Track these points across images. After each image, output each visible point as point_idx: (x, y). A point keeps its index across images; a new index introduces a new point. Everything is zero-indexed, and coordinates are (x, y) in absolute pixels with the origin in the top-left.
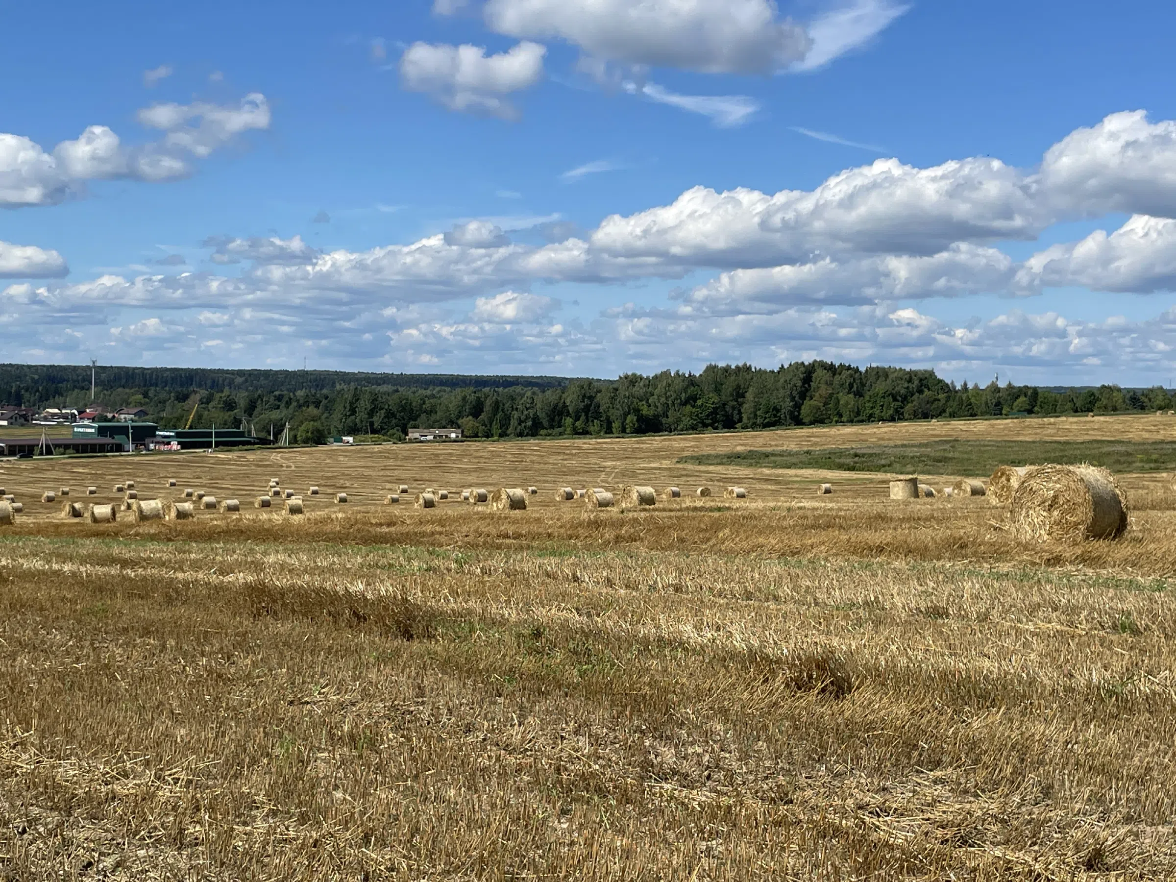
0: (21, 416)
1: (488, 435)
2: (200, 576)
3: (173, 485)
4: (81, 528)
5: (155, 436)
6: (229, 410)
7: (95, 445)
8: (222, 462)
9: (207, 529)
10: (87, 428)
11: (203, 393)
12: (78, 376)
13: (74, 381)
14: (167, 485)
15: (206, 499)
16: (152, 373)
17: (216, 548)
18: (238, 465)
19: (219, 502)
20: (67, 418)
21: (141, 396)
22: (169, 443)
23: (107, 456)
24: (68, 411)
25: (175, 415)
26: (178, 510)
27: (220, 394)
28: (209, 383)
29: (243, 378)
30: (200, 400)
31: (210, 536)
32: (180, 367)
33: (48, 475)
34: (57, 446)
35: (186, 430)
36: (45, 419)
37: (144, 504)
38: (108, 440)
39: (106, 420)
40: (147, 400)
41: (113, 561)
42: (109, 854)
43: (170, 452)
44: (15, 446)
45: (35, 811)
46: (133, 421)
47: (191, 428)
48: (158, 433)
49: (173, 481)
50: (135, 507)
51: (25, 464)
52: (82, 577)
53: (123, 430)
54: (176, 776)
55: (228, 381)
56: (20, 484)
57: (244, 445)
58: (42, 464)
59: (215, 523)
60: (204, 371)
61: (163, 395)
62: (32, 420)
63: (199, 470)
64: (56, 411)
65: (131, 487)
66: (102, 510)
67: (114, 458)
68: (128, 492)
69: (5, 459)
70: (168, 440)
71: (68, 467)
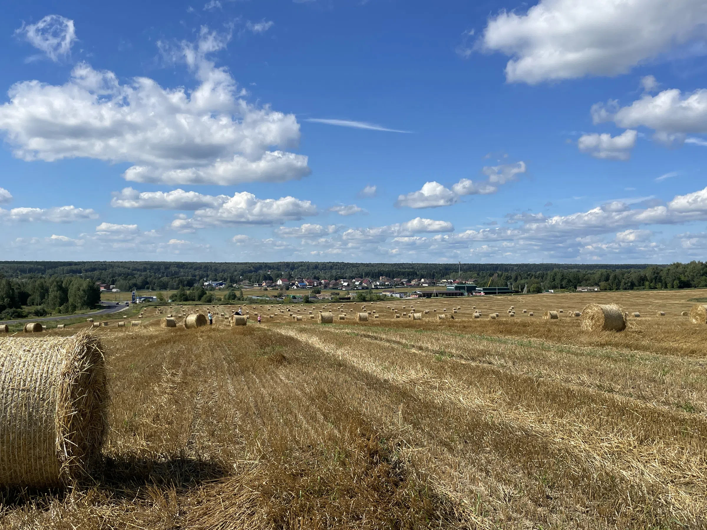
0: (433, 283)
1: (611, 289)
5: (475, 290)
7: (453, 293)
8: (498, 300)
10: (452, 287)
13: (454, 269)
20: (449, 283)
21: (476, 275)
22: (480, 293)
23: (457, 297)
24: (450, 281)
25: (484, 282)
27: (506, 274)
28: (504, 269)
33: (435, 304)
34: (440, 293)
35: (487, 288)
36: (441, 284)
38: (458, 291)
39: (461, 284)
40: (478, 276)
43: (480, 296)
44: (426, 294)
46: (470, 284)
47: (489, 287)
48: (477, 289)
51: (428, 300)
53: (466, 288)
55: (511, 269)
57: (508, 293)
58: (433, 300)
61: (485, 274)
62: (437, 284)
63: (487, 303)
64: (445, 281)
67: (459, 298)
69: (421, 298)
70: (479, 291)
71: (442, 301)
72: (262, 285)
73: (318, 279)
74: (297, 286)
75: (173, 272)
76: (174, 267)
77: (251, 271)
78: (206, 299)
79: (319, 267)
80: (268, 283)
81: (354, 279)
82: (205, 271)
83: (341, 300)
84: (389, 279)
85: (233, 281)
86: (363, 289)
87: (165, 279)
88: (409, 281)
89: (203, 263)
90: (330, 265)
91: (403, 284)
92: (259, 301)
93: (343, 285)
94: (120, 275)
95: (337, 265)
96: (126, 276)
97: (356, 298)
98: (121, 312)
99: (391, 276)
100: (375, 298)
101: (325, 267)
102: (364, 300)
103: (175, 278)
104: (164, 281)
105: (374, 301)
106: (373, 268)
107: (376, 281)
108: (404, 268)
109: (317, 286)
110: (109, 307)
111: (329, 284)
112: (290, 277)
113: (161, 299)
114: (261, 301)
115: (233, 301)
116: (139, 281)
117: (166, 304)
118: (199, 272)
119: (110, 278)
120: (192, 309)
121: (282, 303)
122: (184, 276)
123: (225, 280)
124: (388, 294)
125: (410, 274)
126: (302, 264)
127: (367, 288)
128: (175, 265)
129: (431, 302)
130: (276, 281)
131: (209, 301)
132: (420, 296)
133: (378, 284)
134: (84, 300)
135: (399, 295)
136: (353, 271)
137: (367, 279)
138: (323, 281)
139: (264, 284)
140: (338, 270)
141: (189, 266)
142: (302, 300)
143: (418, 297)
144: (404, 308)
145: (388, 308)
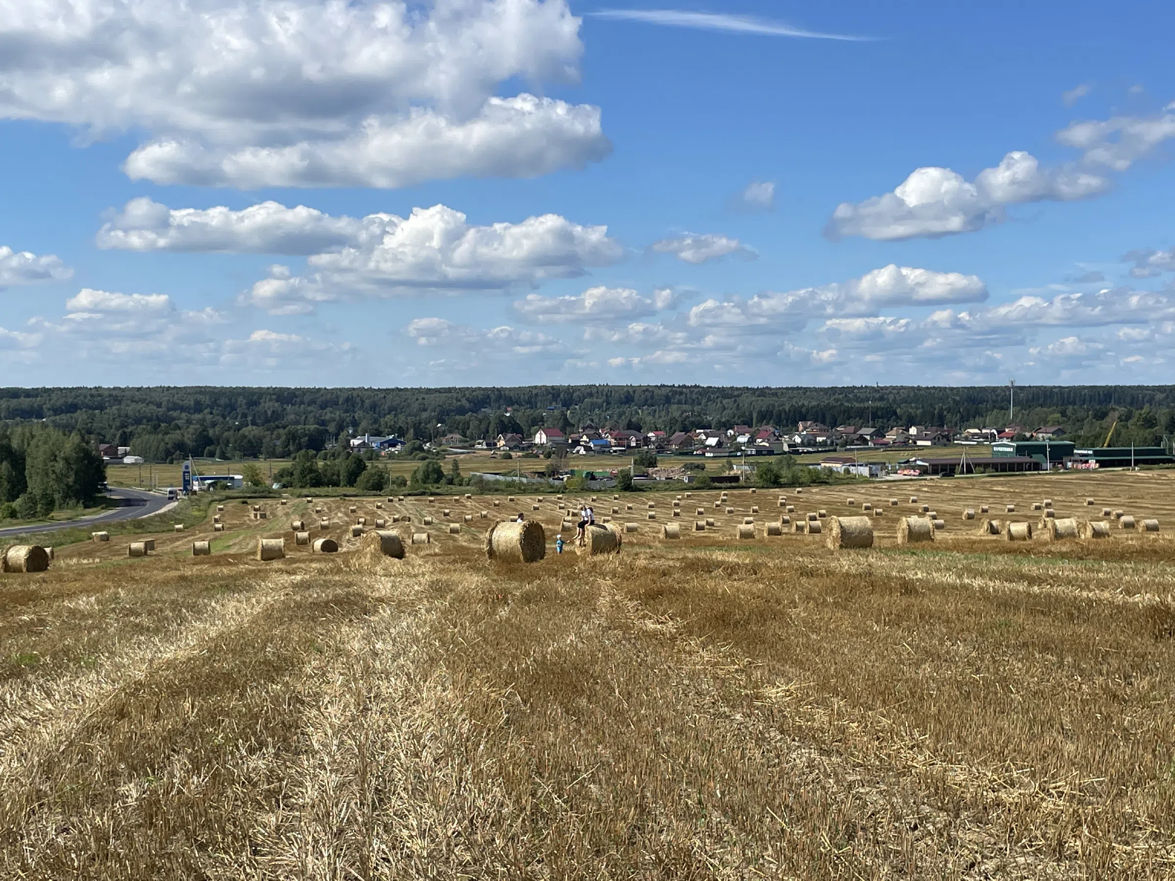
0: (943, 436)
2: (1106, 594)
3: (1090, 503)
4: (994, 545)
5: (1072, 454)
6: (1149, 427)
7: (1013, 464)
8: (1142, 481)
9: (1120, 550)
10: (1005, 447)
11: (1122, 410)
12: (997, 396)
13: (994, 402)
14: (1085, 504)
15: (1124, 519)
16: (1070, 391)
17: (1127, 568)
18: (1159, 484)
19: (1138, 522)
20: (987, 438)
21: (1059, 415)
22: (1087, 462)
23: (1025, 475)
24: (988, 431)
25: (1093, 433)
26: (1094, 529)
27: (1139, 411)
28: (1128, 400)
29: (1164, 395)
30: (1119, 418)
31: (1122, 555)
32: (1099, 384)
33: (971, 493)
34: (977, 465)
35: (1105, 448)
36: (966, 439)
37: (1058, 522)
38: (1026, 459)
39: (1025, 439)
40: (1065, 419)
41: (1022, 577)
42: (991, 858)
43: (1087, 470)
44: (937, 465)
45: (926, 809)
46: (1050, 439)
47: (1109, 446)
48: (1075, 451)
49: (1091, 499)
50: (1049, 525)
51: (947, 483)
52: (989, 593)
53: (1041, 449)
54: (1061, 789)
55: (1147, 397)
56: (943, 501)
57: (1164, 463)
58: (962, 482)
59: (1130, 542)
60: (1122, 388)
61: (1081, 414)
62: (954, 440)
63: (1118, 488)
64: (977, 431)
65: (1048, 505)
66: (1019, 528)
67: (1031, 476)
68: (1046, 510)
69: (928, 477)
70: (1086, 458)
71: (988, 486)
72: (495, 444)
73: (636, 427)
74: (588, 449)
75: (269, 413)
76: (270, 400)
77: (462, 411)
78: (368, 482)
79: (636, 398)
80: (512, 439)
81: (732, 428)
82: (346, 411)
83: (717, 484)
84: (825, 427)
85: (422, 435)
86: (759, 453)
87: (250, 431)
88: (880, 433)
89: (341, 390)
90: (664, 391)
91: (865, 442)
92: (503, 487)
93: (707, 443)
94: (138, 422)
95: (681, 393)
96: (157, 423)
97: (754, 479)
98: (164, 514)
99: (828, 421)
100: (805, 478)
101: (652, 397)
102: (775, 482)
103: (278, 427)
104: (251, 437)
105: (801, 485)
106: (776, 399)
107: (790, 433)
108: (857, 399)
109: (638, 446)
110: (128, 502)
111: (669, 442)
112: (566, 426)
113: (256, 483)
114: (510, 485)
115: (436, 485)
116: (188, 436)
117: (268, 494)
118: (331, 412)
119: (117, 429)
120: (338, 508)
121: (563, 490)
122: (297, 423)
123: (401, 432)
124: (838, 467)
125: (879, 413)
126: (590, 391)
127: (770, 453)
128: (274, 397)
129: (958, 488)
130: (531, 435)
131: (378, 486)
132: (924, 471)
133: (798, 440)
134: (67, 485)
135: (867, 469)
136: (724, 409)
137: (764, 427)
138: (651, 434)
139: (502, 442)
140: (685, 407)
141: (307, 399)
142: (614, 483)
143: (920, 475)
144: (895, 503)
145: (851, 503)
